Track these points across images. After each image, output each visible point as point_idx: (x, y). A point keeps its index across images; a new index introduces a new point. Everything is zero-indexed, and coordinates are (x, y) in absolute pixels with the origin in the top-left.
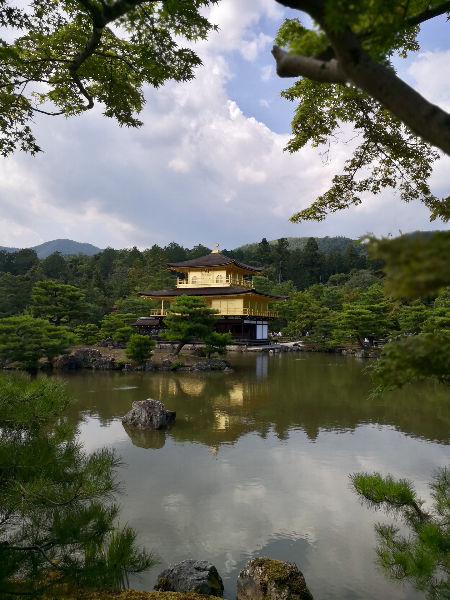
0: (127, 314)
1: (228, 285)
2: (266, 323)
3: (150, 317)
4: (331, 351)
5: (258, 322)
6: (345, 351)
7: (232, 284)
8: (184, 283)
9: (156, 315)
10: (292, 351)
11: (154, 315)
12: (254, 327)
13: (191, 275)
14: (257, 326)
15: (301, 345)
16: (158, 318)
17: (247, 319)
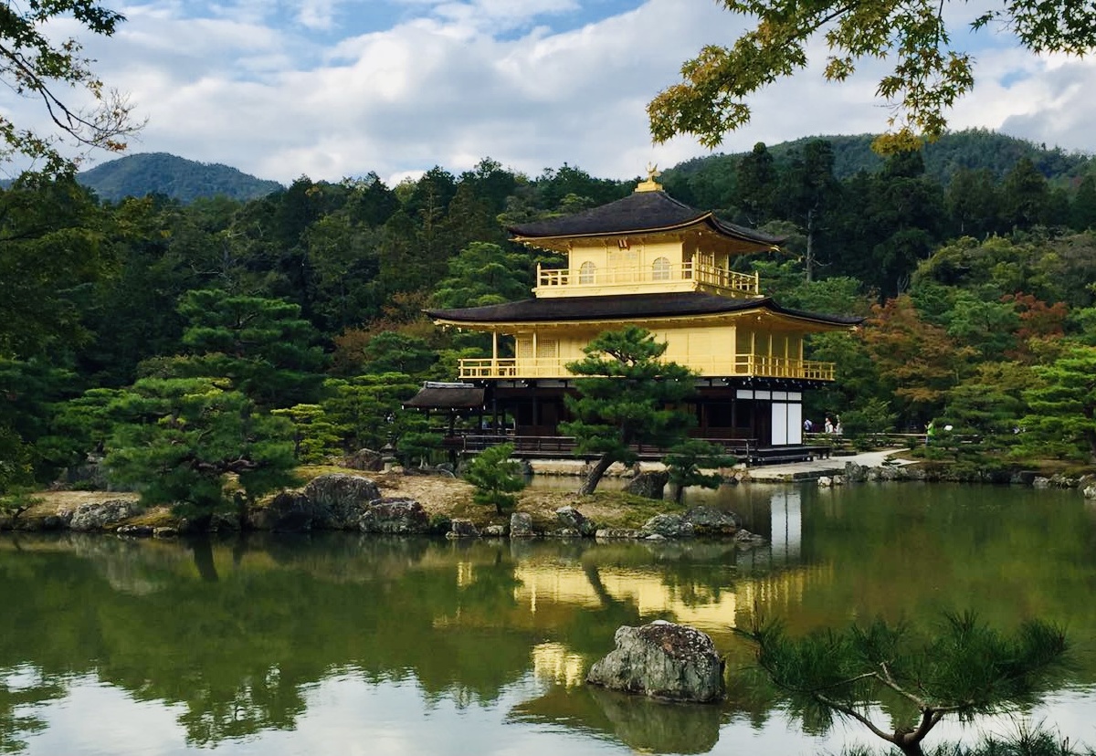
0: (387, 375)
1: (688, 286)
2: (798, 396)
3: (459, 380)
4: (1001, 479)
5: (778, 395)
6: (1043, 480)
7: (700, 284)
8: (555, 283)
9: (477, 377)
10: (880, 479)
11: (471, 377)
12: (764, 410)
13: (577, 257)
14: (773, 405)
15: (904, 462)
16: (483, 386)
17: (746, 388)
